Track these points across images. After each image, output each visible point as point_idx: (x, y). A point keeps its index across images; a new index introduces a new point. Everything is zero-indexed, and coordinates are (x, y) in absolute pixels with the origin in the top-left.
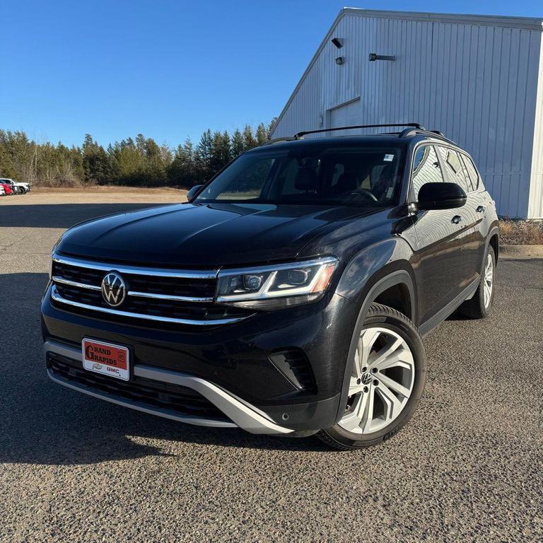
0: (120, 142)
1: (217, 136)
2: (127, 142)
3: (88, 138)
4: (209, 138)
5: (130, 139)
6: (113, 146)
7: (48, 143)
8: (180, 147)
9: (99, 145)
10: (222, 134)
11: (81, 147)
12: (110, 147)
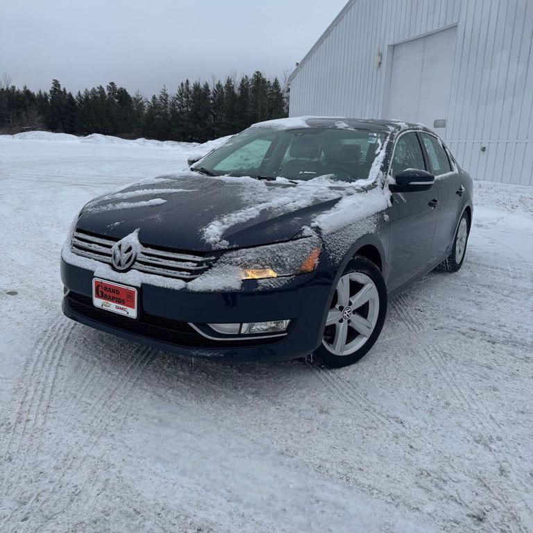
0: (90, 90)
1: (197, 87)
2: (98, 90)
3: (56, 84)
4: (188, 89)
5: (101, 87)
6: (82, 93)
7: (13, 87)
8: (154, 98)
9: (68, 92)
10: (202, 86)
11: (48, 93)
12: (80, 95)
